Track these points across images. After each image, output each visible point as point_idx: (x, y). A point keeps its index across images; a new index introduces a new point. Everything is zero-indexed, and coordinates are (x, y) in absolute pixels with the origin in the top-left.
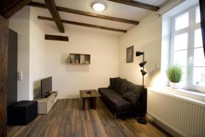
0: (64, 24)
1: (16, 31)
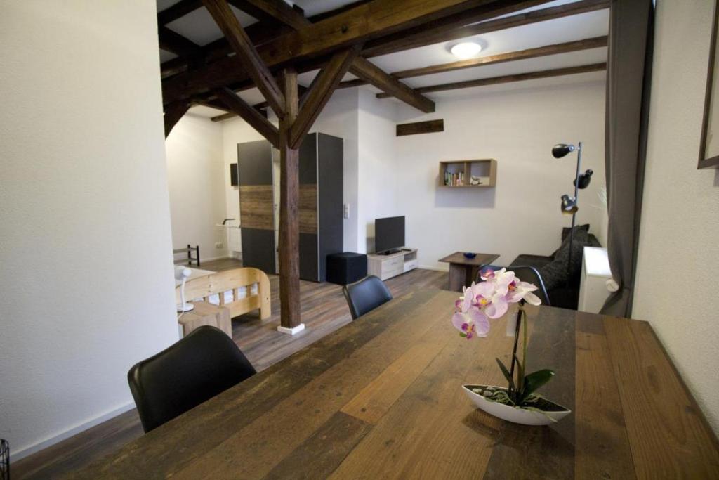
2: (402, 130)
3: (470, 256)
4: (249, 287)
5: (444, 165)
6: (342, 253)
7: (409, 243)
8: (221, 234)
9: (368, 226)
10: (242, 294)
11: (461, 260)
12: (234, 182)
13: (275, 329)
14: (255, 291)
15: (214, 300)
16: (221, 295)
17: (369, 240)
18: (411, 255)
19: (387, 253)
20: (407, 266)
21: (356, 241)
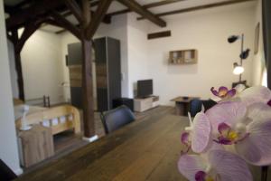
0: (163, 18)
1: (118, 38)
2: (151, 36)
3: (186, 98)
4: (67, 116)
5: (172, 53)
6: (121, 98)
7: (155, 93)
8: (61, 90)
9: (134, 84)
10: (63, 120)
11: (181, 100)
12: (67, 65)
13: (81, 139)
14: (71, 118)
15: (46, 124)
16: (51, 121)
17: (134, 91)
18: (156, 99)
19: (144, 98)
20: (154, 104)
21: (128, 92)
